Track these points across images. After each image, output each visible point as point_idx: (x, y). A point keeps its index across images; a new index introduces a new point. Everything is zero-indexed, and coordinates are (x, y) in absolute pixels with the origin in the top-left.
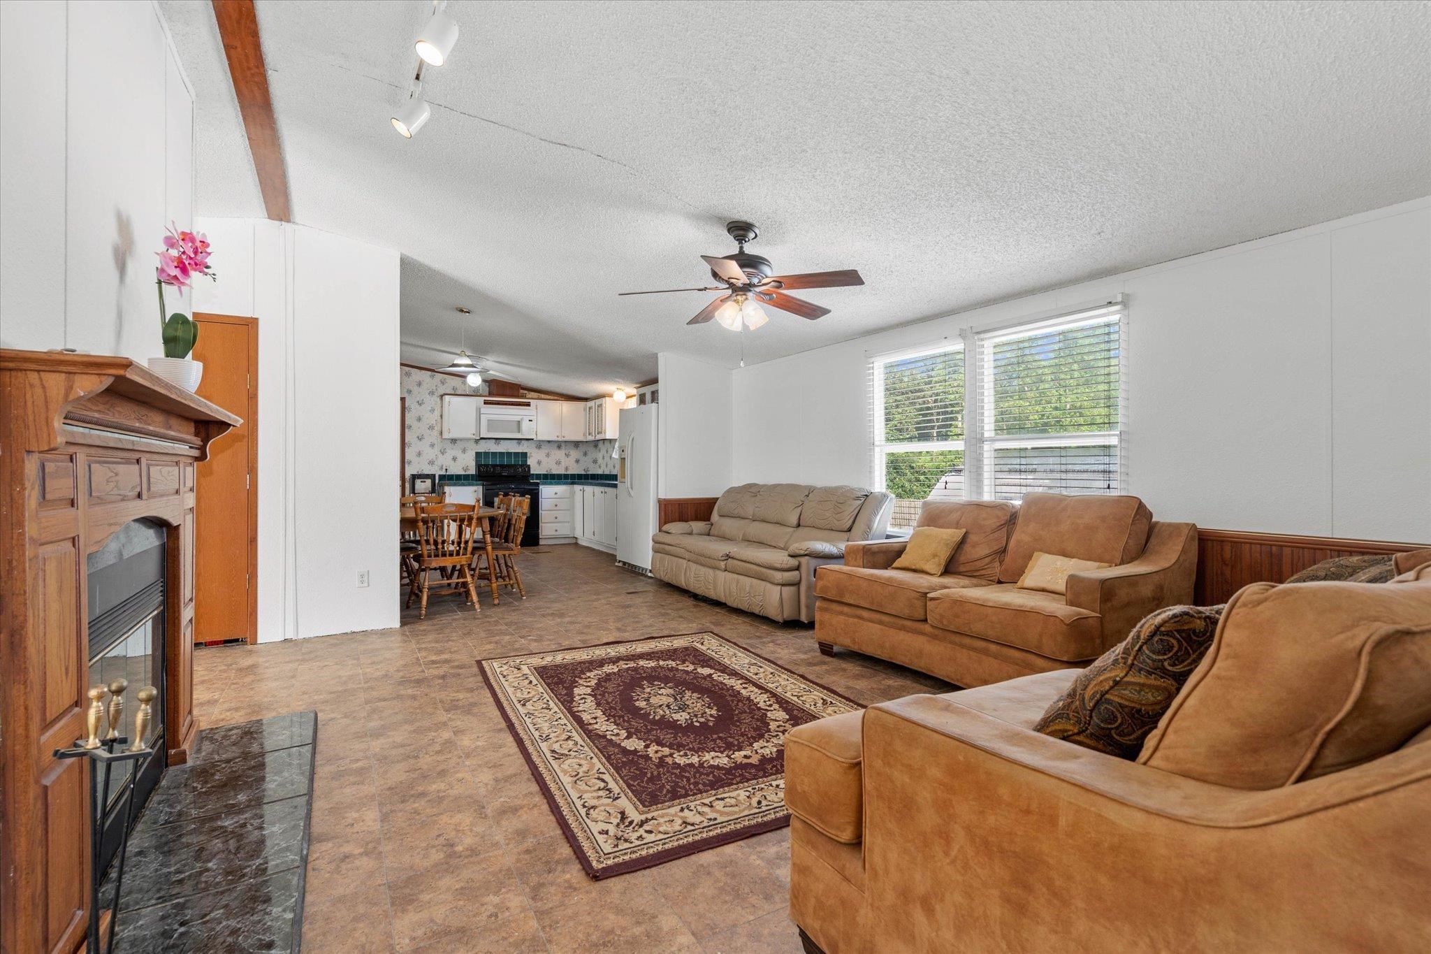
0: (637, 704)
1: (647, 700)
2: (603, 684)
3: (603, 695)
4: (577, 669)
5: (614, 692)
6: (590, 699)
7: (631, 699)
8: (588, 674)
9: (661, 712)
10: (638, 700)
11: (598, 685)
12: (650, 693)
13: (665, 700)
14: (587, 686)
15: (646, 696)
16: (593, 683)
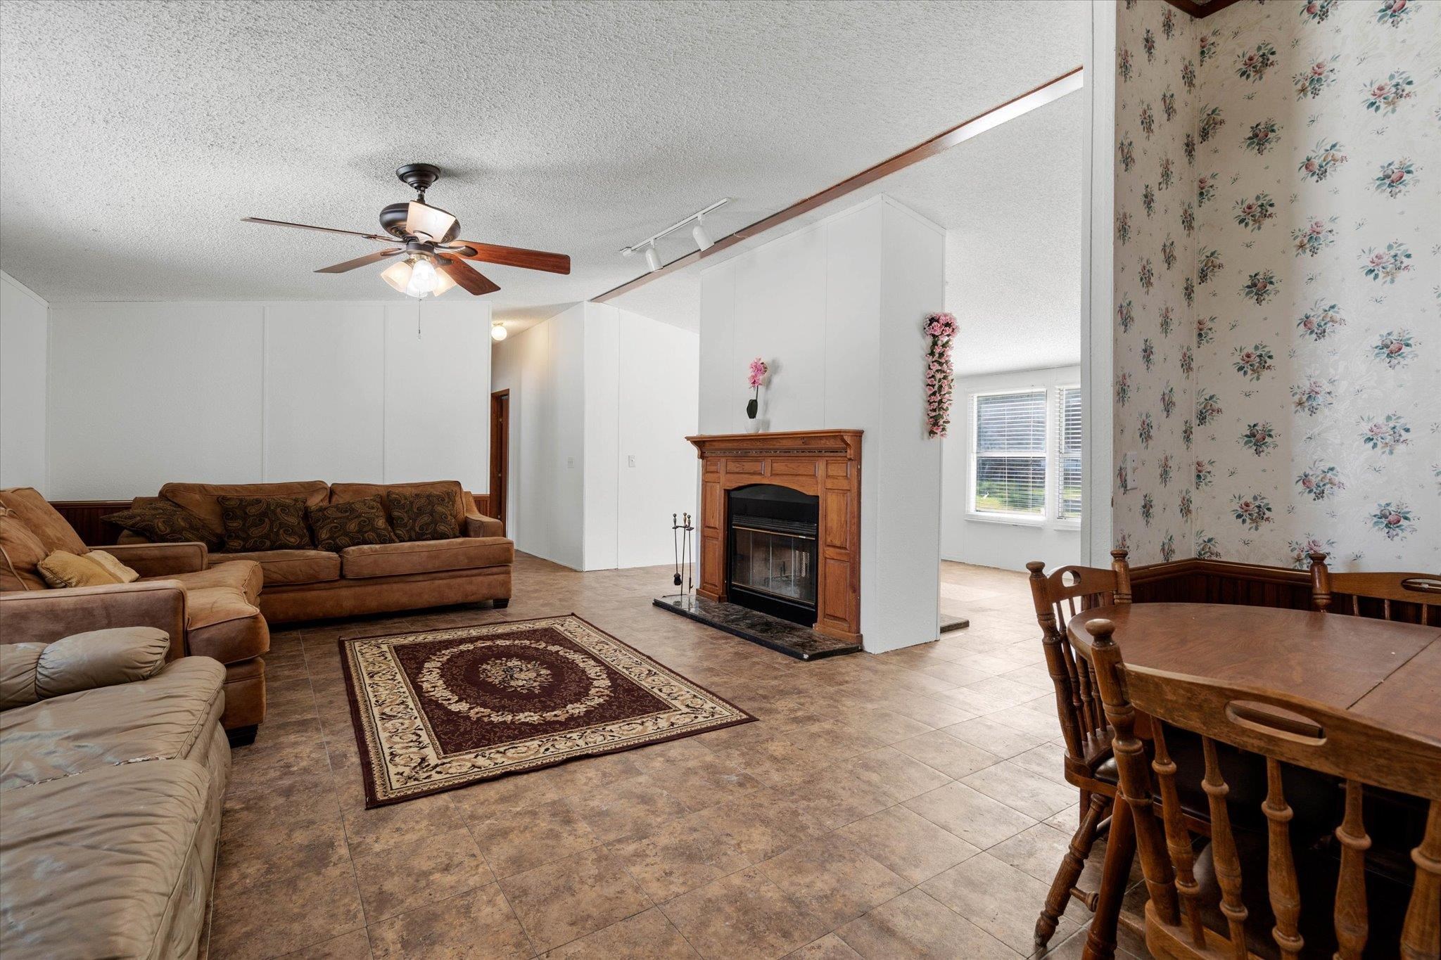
0: (549, 672)
1: (539, 675)
2: (582, 690)
3: (580, 678)
4: (618, 708)
5: (569, 681)
6: (593, 676)
7: (553, 675)
8: (601, 700)
9: (529, 666)
10: (547, 675)
11: (587, 689)
12: (535, 681)
13: (523, 676)
14: (599, 687)
15: (539, 679)
16: (593, 691)
